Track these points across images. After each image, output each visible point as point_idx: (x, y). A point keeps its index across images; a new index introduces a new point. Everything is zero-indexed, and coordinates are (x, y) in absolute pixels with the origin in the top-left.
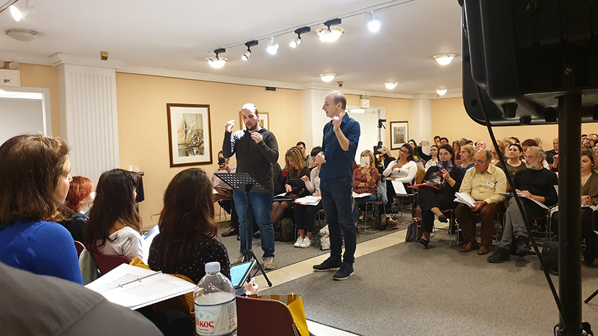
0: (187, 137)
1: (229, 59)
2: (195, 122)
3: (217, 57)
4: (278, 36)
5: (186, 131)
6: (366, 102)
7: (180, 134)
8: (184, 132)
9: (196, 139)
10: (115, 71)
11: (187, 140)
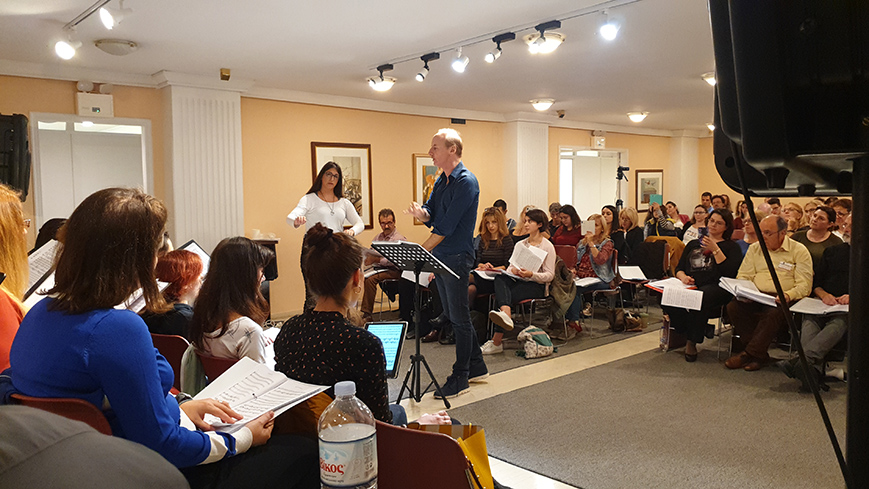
1: (399, 80)
2: (350, 169)
3: (381, 76)
4: (470, 46)
6: (600, 141)
9: (351, 193)
10: (239, 95)
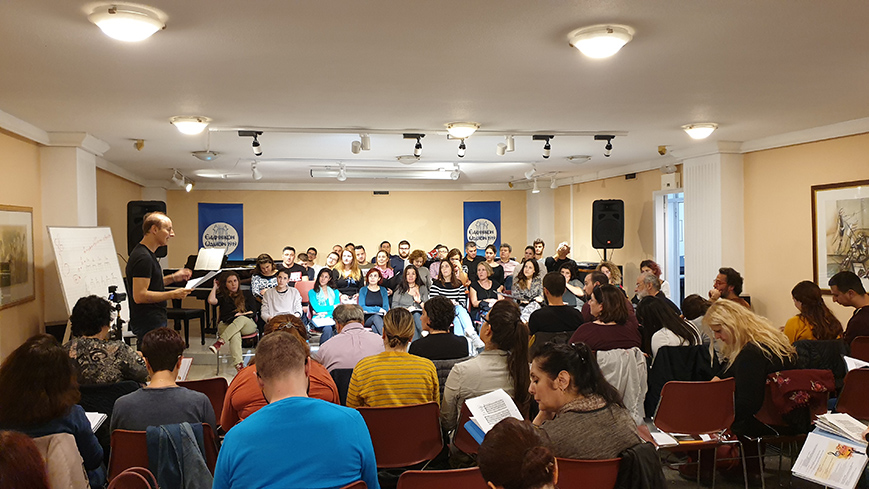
0: (844, 242)
2: (858, 216)
5: (842, 234)
7: (831, 237)
8: (838, 233)
9: (860, 247)
11: (843, 248)
